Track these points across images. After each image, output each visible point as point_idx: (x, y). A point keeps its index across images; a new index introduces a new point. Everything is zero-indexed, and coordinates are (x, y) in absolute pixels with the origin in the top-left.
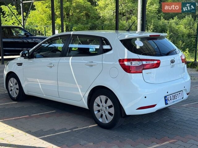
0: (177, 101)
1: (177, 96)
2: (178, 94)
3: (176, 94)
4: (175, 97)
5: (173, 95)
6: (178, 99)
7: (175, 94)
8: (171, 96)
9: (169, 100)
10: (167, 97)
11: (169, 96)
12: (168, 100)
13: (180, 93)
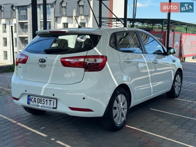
0: (44, 107)
1: (46, 102)
2: (47, 100)
3: (44, 98)
4: (41, 101)
5: (40, 98)
6: (45, 105)
7: (42, 98)
8: (37, 98)
9: (33, 101)
10: (31, 96)
11: (34, 97)
12: (31, 100)
13: (50, 100)
